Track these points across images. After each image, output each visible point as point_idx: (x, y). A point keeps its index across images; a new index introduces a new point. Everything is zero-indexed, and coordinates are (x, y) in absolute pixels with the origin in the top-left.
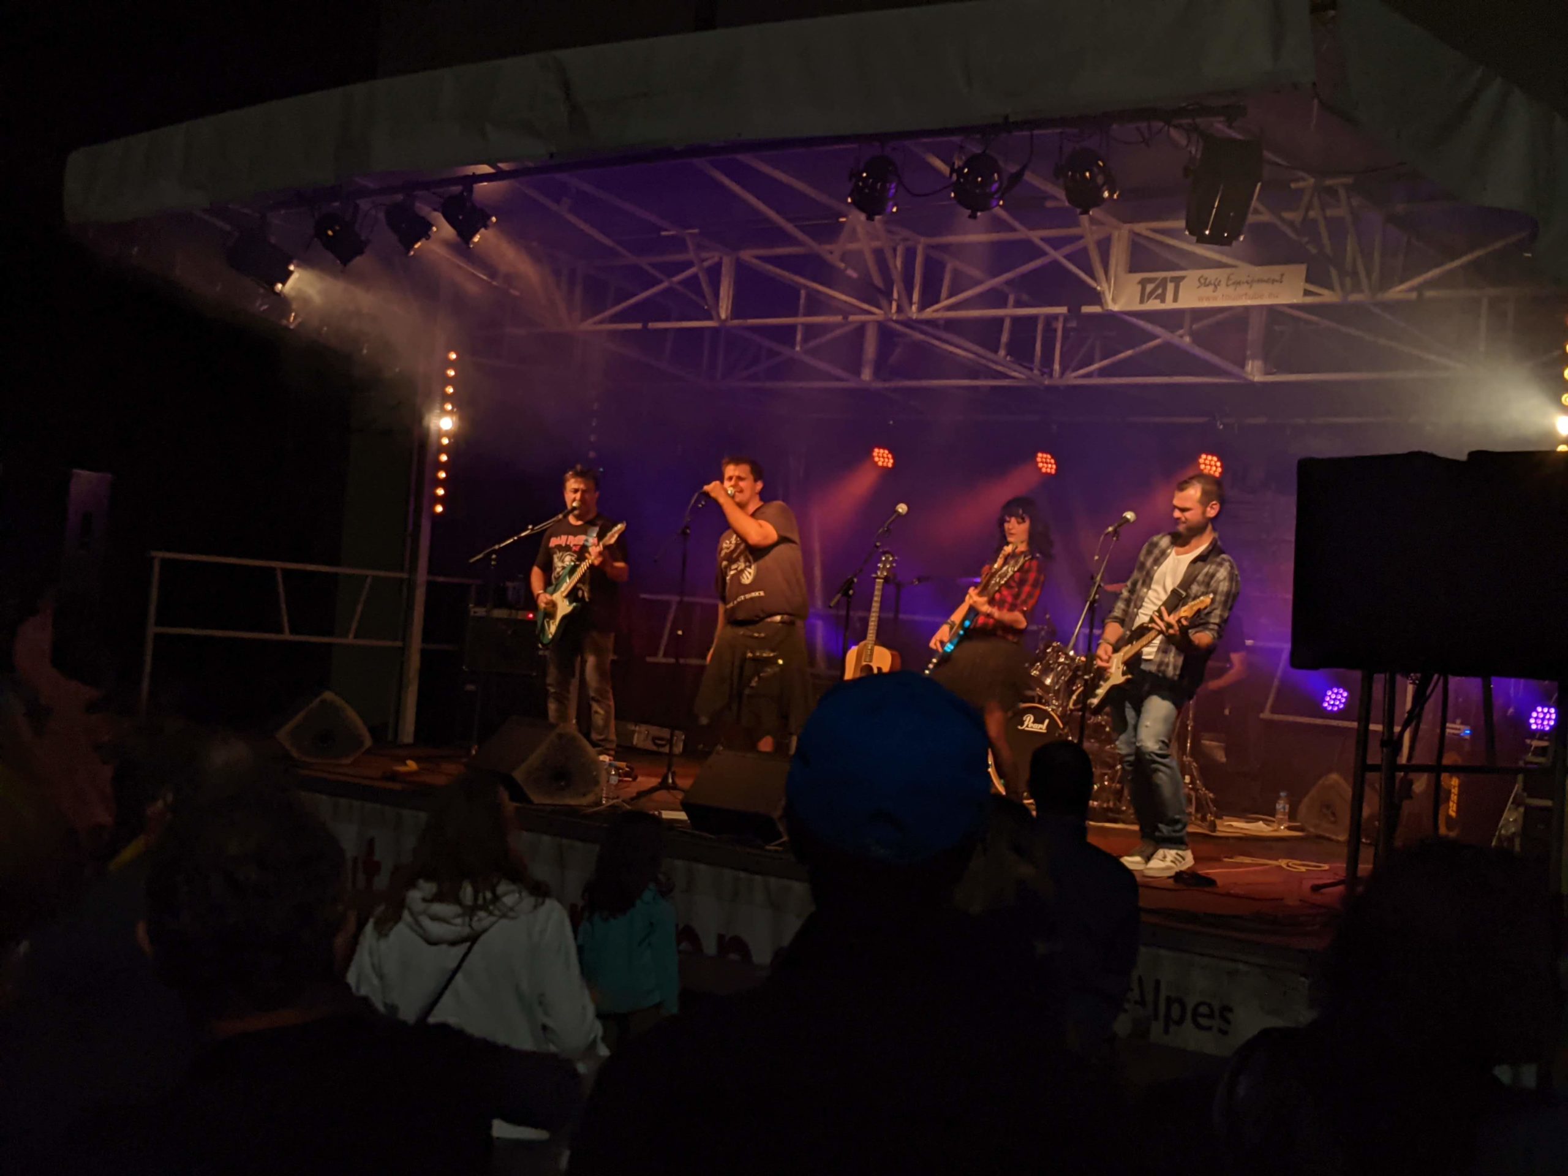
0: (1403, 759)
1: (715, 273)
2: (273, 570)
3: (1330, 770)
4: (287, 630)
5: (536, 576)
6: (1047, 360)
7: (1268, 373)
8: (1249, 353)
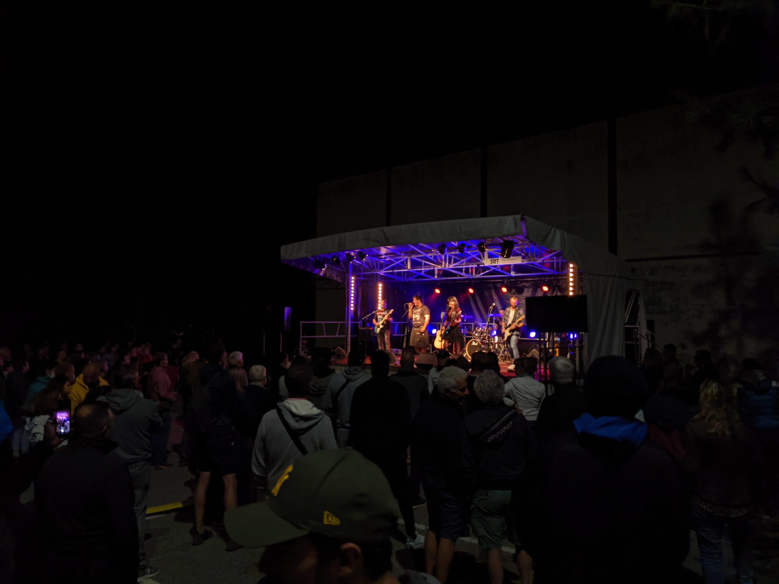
0: (547, 347)
1: (407, 260)
2: (322, 323)
3: (533, 349)
4: (325, 335)
5: (374, 321)
6: (472, 273)
7: (516, 274)
8: (511, 270)
